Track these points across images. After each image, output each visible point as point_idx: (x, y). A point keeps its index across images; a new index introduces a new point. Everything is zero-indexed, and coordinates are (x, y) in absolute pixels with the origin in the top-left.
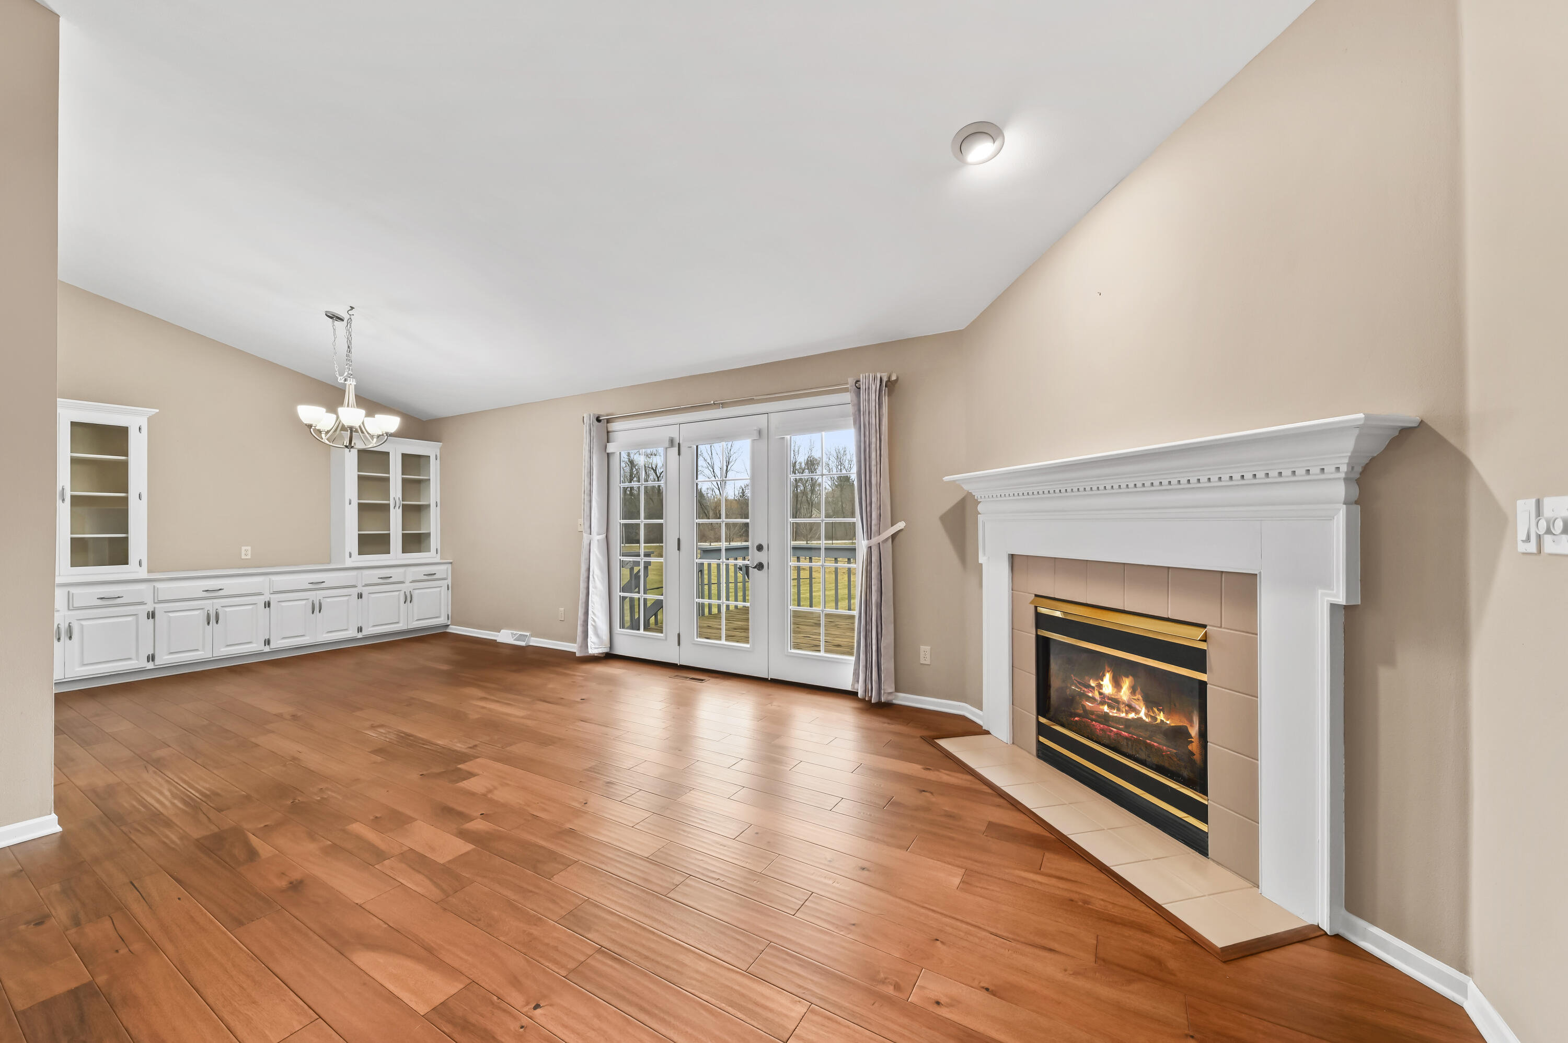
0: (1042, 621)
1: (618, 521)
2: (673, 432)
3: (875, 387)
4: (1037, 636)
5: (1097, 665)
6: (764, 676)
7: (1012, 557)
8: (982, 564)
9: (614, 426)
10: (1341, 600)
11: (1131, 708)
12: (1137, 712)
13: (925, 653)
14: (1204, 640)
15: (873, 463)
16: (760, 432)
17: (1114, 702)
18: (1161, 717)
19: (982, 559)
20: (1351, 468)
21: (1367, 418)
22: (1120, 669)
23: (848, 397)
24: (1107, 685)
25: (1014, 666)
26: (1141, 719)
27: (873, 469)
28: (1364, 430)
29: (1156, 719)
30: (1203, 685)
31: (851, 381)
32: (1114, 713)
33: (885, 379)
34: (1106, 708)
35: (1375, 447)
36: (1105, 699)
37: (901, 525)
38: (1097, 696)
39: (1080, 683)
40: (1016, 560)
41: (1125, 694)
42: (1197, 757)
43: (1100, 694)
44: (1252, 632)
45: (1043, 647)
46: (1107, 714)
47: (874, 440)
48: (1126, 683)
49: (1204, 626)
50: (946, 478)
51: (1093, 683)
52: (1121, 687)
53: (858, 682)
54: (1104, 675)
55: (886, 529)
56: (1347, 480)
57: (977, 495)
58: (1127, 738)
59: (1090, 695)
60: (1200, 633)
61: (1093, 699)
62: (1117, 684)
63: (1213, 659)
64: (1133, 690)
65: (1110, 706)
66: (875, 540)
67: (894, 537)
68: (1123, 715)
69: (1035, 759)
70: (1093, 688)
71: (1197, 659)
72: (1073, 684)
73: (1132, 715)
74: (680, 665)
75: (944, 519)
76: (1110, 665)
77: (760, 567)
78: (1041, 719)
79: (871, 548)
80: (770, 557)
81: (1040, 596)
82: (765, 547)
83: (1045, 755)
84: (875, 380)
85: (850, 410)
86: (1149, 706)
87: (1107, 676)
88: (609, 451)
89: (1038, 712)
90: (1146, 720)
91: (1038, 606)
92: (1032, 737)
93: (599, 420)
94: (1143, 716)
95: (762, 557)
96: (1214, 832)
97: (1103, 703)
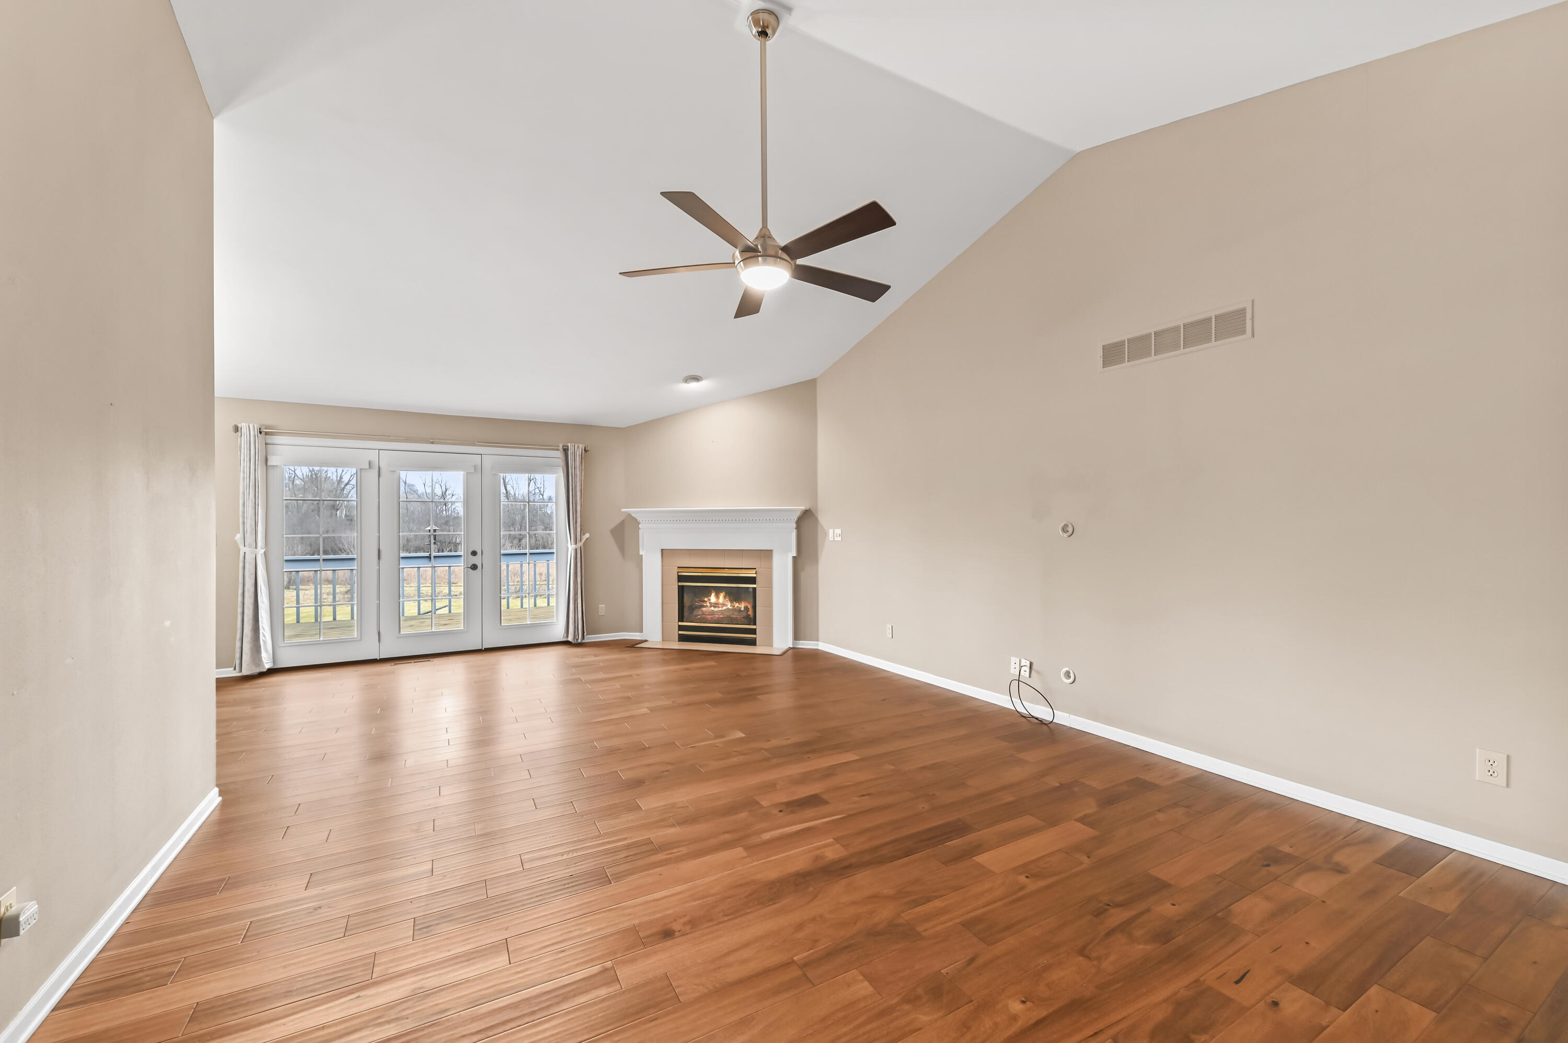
0: (681, 578)
1: (282, 535)
2: (373, 455)
3: (577, 453)
4: (678, 585)
5: (707, 591)
6: (479, 649)
7: (662, 550)
8: (642, 555)
9: (274, 438)
10: (795, 555)
11: (724, 605)
12: (726, 605)
13: (602, 609)
14: (755, 573)
15: (578, 498)
16: (474, 467)
17: (716, 605)
18: (737, 604)
19: (642, 552)
22: (718, 591)
23: (559, 455)
24: (713, 598)
25: (664, 602)
26: (728, 608)
27: (578, 501)
28: (797, 511)
29: (735, 606)
30: (755, 588)
31: (561, 446)
32: (717, 609)
33: (583, 449)
34: (712, 608)
35: (802, 515)
36: (712, 605)
37: (587, 535)
38: (708, 604)
39: (699, 601)
40: (664, 551)
41: (721, 599)
42: (753, 615)
43: (710, 603)
44: (771, 568)
45: (681, 590)
46: (713, 610)
47: (578, 484)
48: (722, 596)
49: (755, 569)
50: (623, 510)
51: (706, 599)
52: (719, 598)
53: (569, 634)
54: (711, 594)
55: (583, 538)
56: (795, 523)
57: (640, 519)
58: (722, 618)
59: (705, 605)
60: (754, 571)
61: (707, 606)
62: (717, 597)
63: (758, 580)
64: (725, 597)
65: (715, 607)
66: (580, 544)
67: (585, 542)
68: (720, 609)
69: (678, 642)
70: (706, 601)
71: (752, 580)
72: (696, 602)
73: (725, 608)
74: (380, 659)
75: (613, 532)
76: (714, 589)
77: (474, 567)
78: (681, 624)
79: (576, 549)
80: (485, 560)
81: (678, 567)
82: (479, 552)
83: (682, 638)
84: (578, 447)
85: (561, 462)
86: (731, 602)
87: (713, 595)
88: (269, 463)
89: (679, 621)
90: (731, 608)
91: (678, 572)
92: (676, 633)
93: (261, 433)
94: (729, 607)
95: (476, 560)
96: (759, 637)
97: (711, 607)
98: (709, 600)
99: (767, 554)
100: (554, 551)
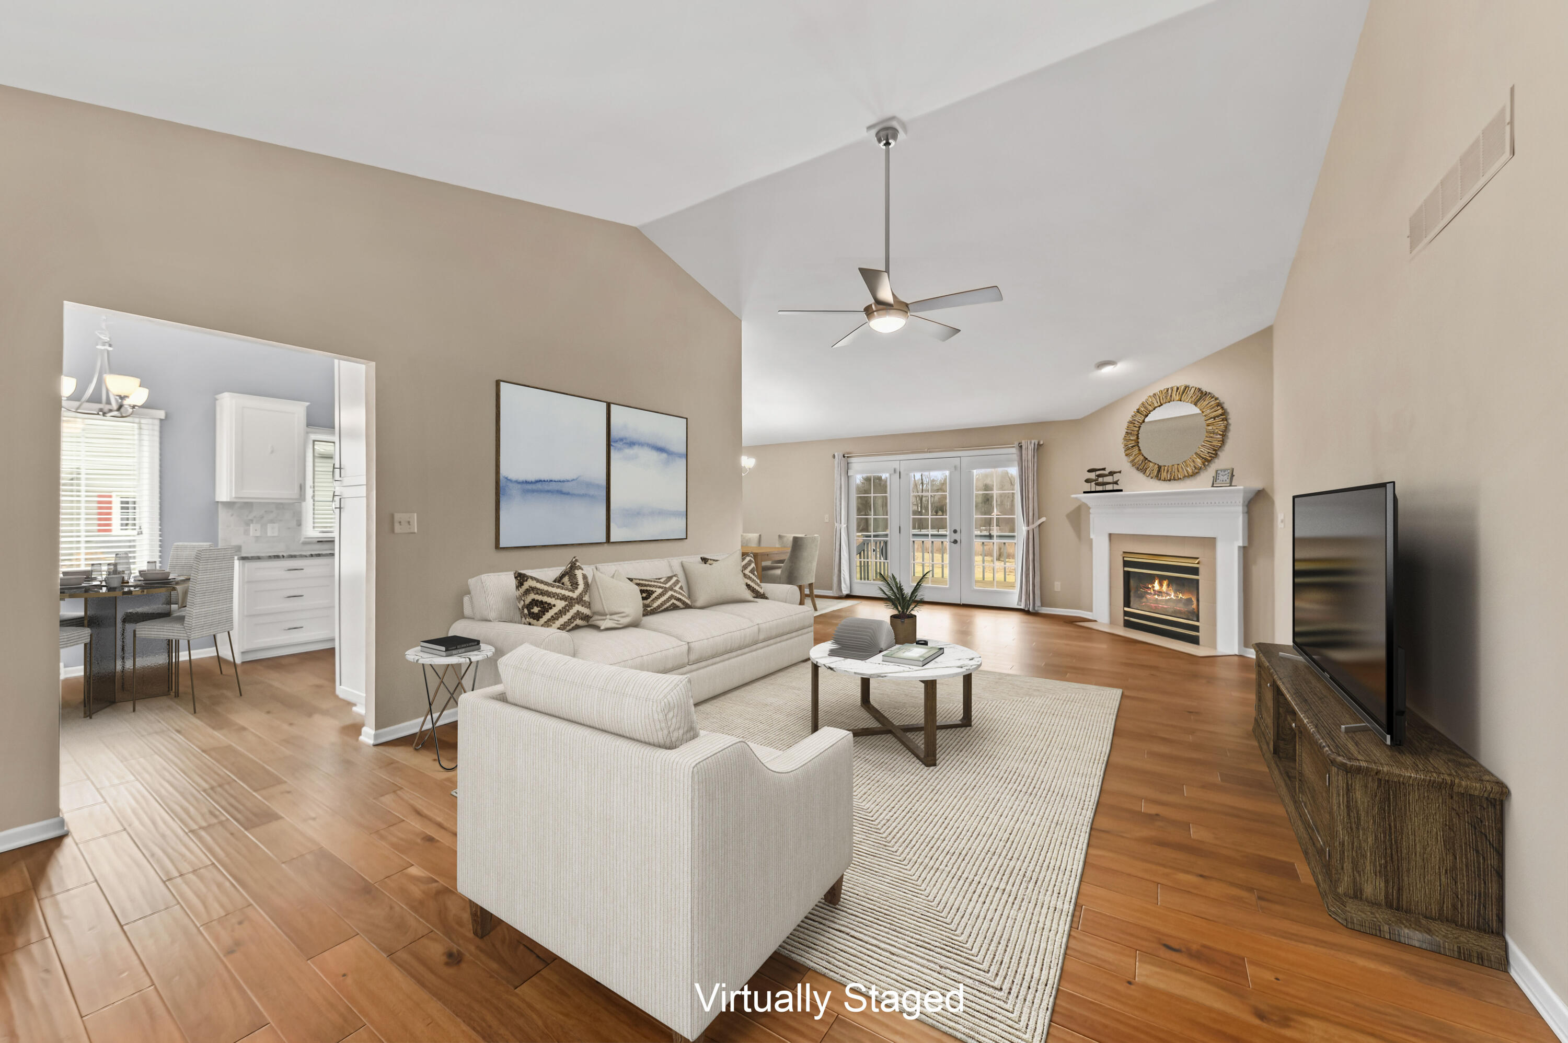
0: (1126, 564)
1: (854, 516)
2: (896, 465)
3: (1031, 447)
4: (1124, 571)
5: (1152, 579)
6: (958, 602)
7: (1110, 535)
8: (1092, 539)
9: (852, 460)
10: (1241, 544)
11: (1168, 594)
12: (1170, 595)
13: (1057, 586)
14: (1198, 563)
15: (1030, 487)
16: (955, 467)
17: (1160, 593)
18: (1180, 596)
19: (1092, 536)
20: (1244, 502)
21: (1244, 488)
22: (1162, 579)
23: (1014, 450)
24: (1157, 586)
26: (1172, 599)
27: (1030, 490)
28: (1245, 491)
29: (1178, 597)
30: (1198, 581)
31: (1016, 444)
32: (1160, 598)
33: (1036, 443)
34: (1156, 597)
35: (1250, 496)
37: (1043, 519)
39: (1144, 588)
41: (1164, 588)
42: (1196, 610)
43: (1153, 591)
44: (1214, 558)
45: (1127, 575)
46: (1156, 599)
47: (1030, 475)
48: (1165, 583)
49: (1198, 558)
51: (1150, 586)
52: (1163, 586)
53: (1021, 601)
54: (1155, 582)
55: (1036, 521)
56: (1243, 506)
57: (1090, 504)
58: (1166, 608)
59: (1149, 592)
60: (1196, 561)
61: (1151, 593)
62: (1161, 585)
63: (1201, 571)
64: (1168, 586)
65: (1158, 595)
66: (1031, 527)
67: (1039, 525)
68: (1164, 598)
69: (1123, 628)
70: (1150, 590)
71: (1195, 571)
72: (1141, 588)
73: (1168, 597)
75: (1068, 516)
76: (1158, 577)
77: (955, 542)
78: (1126, 609)
79: (1028, 531)
80: (962, 537)
81: (1124, 552)
82: (959, 531)
83: (1128, 624)
84: (1031, 443)
85: (1016, 457)
86: (1175, 593)
87: (1157, 582)
88: (849, 474)
89: (1125, 606)
90: (1174, 598)
91: (1124, 557)
92: (1121, 618)
93: (844, 457)
94: (1172, 596)
95: (957, 537)
96: (1201, 635)
97: (1155, 594)
98: (1153, 587)
99: (1210, 543)
100: (1015, 534)
